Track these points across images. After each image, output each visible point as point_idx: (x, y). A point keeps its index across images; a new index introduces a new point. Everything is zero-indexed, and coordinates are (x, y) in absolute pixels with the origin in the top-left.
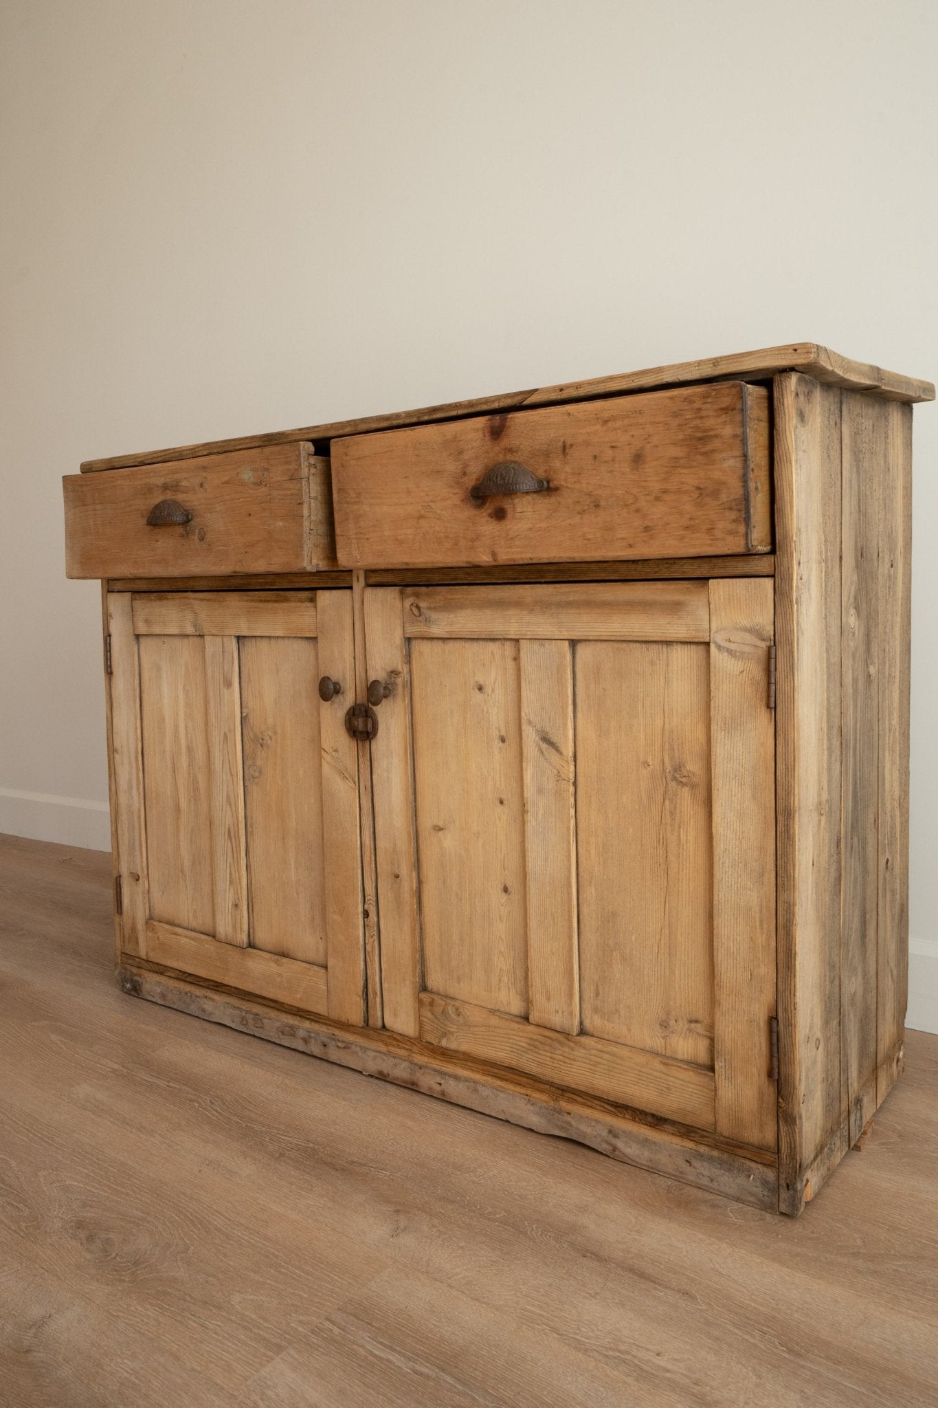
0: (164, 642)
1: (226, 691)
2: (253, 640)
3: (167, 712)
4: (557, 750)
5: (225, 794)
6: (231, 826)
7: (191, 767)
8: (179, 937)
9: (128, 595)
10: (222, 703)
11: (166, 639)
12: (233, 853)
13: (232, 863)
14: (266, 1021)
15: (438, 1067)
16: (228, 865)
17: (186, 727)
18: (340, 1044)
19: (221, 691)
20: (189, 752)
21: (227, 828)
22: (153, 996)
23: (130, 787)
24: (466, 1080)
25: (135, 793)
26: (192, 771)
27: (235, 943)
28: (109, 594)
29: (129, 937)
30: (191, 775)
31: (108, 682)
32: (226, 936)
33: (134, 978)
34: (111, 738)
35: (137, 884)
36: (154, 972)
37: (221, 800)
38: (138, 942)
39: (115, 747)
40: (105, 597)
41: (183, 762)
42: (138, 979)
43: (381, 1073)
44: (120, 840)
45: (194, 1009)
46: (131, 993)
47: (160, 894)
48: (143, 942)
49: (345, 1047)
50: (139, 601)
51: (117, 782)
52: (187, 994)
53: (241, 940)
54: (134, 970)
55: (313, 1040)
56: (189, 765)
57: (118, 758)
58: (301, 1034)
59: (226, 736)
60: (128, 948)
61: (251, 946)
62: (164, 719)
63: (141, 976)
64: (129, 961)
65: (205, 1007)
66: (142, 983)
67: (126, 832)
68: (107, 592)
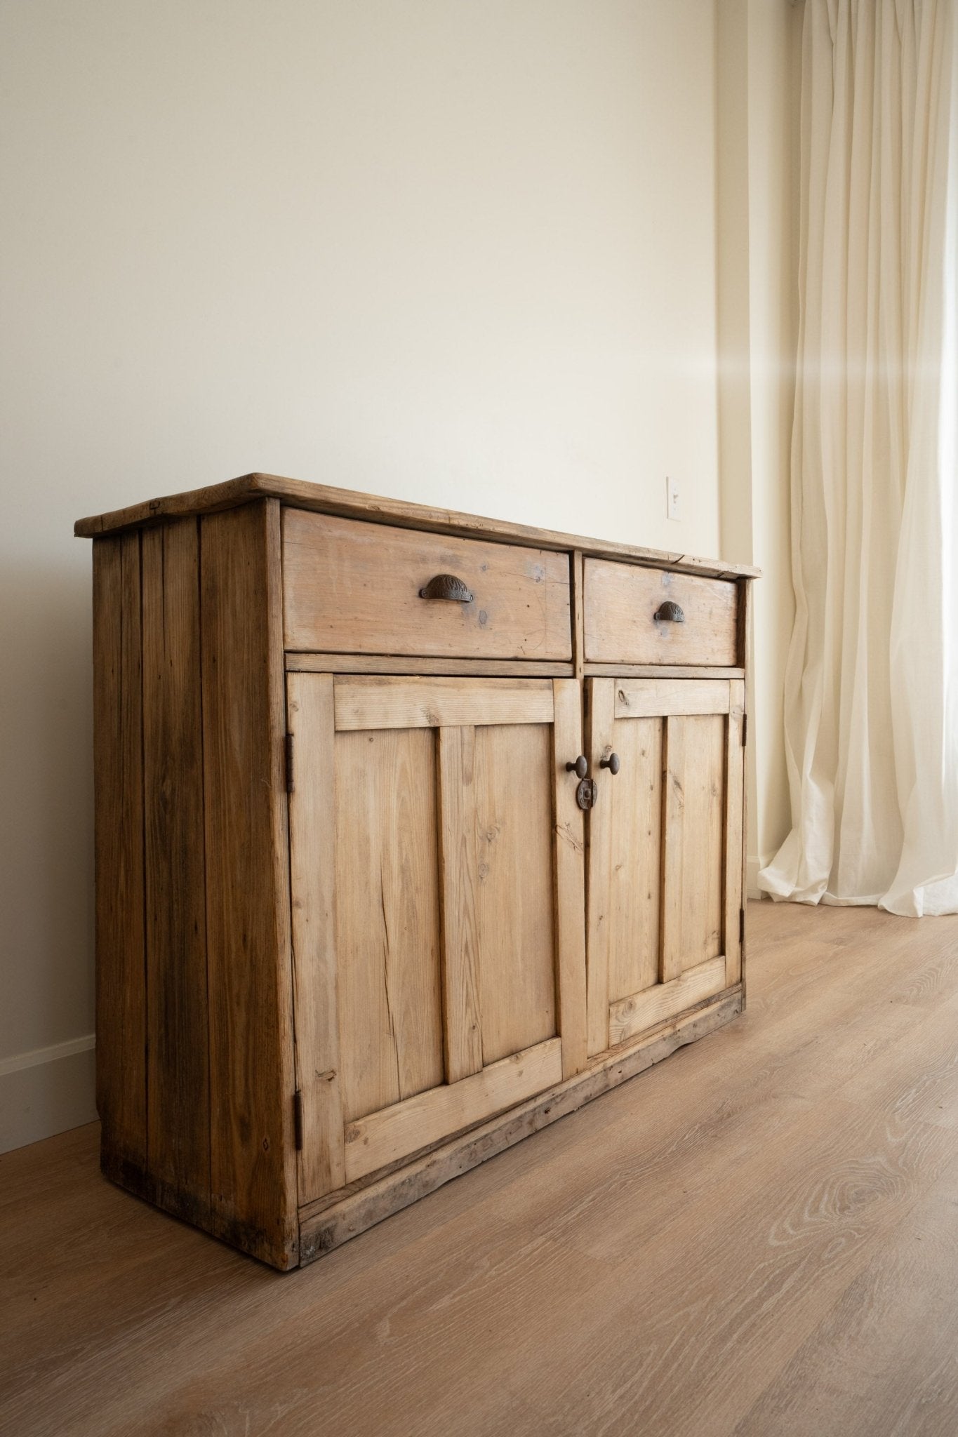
0: (371, 740)
1: (465, 788)
2: (485, 729)
3: (374, 831)
4: (680, 788)
5: (462, 903)
6: (469, 939)
8: (397, 1117)
9: (330, 677)
10: (461, 801)
11: (374, 736)
12: (470, 969)
13: (469, 982)
14: (494, 1136)
15: (619, 1060)
16: (465, 985)
17: (400, 843)
18: (558, 1100)
19: (460, 787)
20: (403, 872)
21: (464, 943)
22: (353, 1230)
23: (322, 948)
24: (634, 1054)
25: (330, 955)
26: (406, 896)
27: (472, 1072)
28: (290, 675)
29: (314, 1174)
30: (406, 902)
31: (285, 804)
32: (462, 1072)
33: (323, 1228)
34: (287, 888)
35: (330, 1085)
36: (356, 1193)
37: (457, 914)
38: (329, 1171)
39: (294, 900)
40: (282, 678)
41: (394, 889)
42: (329, 1225)
43: (586, 1098)
44: (300, 1036)
45: (413, 1193)
46: (314, 1258)
47: (357, 1080)
48: (338, 1165)
49: (562, 1099)
50: (347, 686)
51: (296, 952)
52: (403, 1183)
53: (478, 1062)
54: (323, 1217)
55: (537, 1116)
56: (402, 891)
57: (300, 914)
58: (527, 1119)
59: (464, 839)
60: (312, 1192)
61: (484, 1065)
62: (367, 840)
63: (334, 1217)
64: (314, 1211)
65: (427, 1179)
66: (336, 1226)
67: (313, 1020)
68: (286, 672)
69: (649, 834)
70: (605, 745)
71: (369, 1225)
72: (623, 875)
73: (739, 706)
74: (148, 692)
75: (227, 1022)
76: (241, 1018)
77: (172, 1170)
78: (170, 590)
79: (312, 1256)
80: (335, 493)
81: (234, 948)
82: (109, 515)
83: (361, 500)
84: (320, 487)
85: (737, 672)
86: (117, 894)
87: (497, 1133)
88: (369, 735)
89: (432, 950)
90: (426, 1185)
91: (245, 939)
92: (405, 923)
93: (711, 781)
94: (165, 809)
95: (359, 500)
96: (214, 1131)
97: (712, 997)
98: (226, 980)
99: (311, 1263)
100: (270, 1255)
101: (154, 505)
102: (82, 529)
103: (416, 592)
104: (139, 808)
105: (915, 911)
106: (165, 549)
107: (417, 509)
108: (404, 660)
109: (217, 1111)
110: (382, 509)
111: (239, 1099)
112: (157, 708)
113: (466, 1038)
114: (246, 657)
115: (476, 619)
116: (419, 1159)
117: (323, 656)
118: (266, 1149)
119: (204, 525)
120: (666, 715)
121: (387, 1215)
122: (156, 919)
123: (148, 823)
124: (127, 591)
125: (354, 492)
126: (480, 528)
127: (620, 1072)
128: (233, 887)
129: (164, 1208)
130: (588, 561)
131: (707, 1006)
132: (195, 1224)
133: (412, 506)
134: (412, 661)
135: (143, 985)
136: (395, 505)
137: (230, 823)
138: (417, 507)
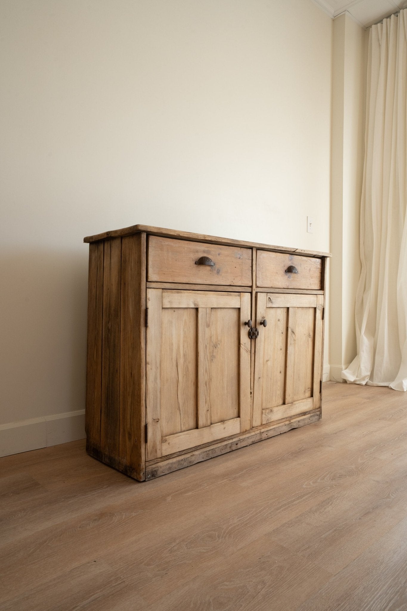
0: (174, 311)
1: (207, 329)
2: (215, 309)
3: (175, 341)
5: (205, 368)
6: (207, 381)
7: (185, 363)
8: (180, 437)
9: (161, 290)
10: (205, 333)
11: (176, 310)
12: (207, 391)
13: (207, 395)
14: (216, 450)
15: (266, 430)
16: (205, 396)
17: (183, 346)
18: (241, 441)
19: (205, 328)
20: (184, 356)
21: (205, 381)
22: (164, 472)
23: (156, 379)
24: (273, 429)
25: (158, 381)
26: (185, 364)
27: (207, 426)
28: (147, 289)
29: (151, 452)
30: (185, 366)
31: (145, 331)
32: (203, 425)
33: (154, 470)
34: (145, 358)
35: (157, 424)
36: (165, 460)
37: (203, 371)
38: (156, 451)
39: (147, 362)
40: (145, 290)
41: (181, 361)
42: (156, 469)
43: (253, 442)
44: (148, 406)
45: (186, 464)
46: (150, 479)
47: (166, 423)
48: (159, 450)
49: (243, 441)
50: (166, 293)
51: (147, 378)
52: (182, 460)
53: (209, 423)
54: (154, 466)
55: (233, 445)
56: (184, 362)
57: (149, 367)
58: (229, 446)
59: (206, 346)
60: (150, 457)
61: (211, 424)
62: (172, 344)
63: (157, 467)
64: (151, 464)
65: (191, 460)
66: (158, 470)
67: (152, 401)
68: (146, 288)
69: (281, 350)
70: (262, 317)
71: (169, 472)
72: (269, 363)
73: (321, 305)
74: (105, 294)
75: (125, 401)
76: (129, 400)
77: (108, 450)
78: (112, 261)
79: (150, 478)
80: (165, 230)
81: (128, 377)
82: (94, 236)
83: (173, 232)
84: (160, 228)
85: (321, 292)
86: (93, 360)
87: (217, 449)
88: (174, 309)
89: (194, 383)
90: (190, 462)
91: (131, 373)
92: (185, 373)
93: (309, 332)
94: (109, 332)
95: (172, 232)
96: (121, 437)
97: (307, 412)
98: (126, 388)
99: (149, 480)
100: (136, 476)
101: (108, 233)
102: (86, 240)
103: (194, 262)
104: (101, 332)
105: (403, 389)
106: (111, 248)
107: (194, 235)
108: (188, 285)
109: (121, 430)
110: (181, 235)
111: (128, 426)
112: (107, 299)
113: (205, 414)
114: (134, 283)
115: (215, 272)
116: (188, 453)
117: (159, 283)
118: (136, 442)
119: (123, 240)
120: (288, 307)
121: (176, 470)
122: (105, 368)
123: (103, 337)
124: (99, 261)
125: (171, 229)
126: (216, 240)
127: (267, 434)
128: (128, 357)
129: (105, 462)
130: (258, 251)
131: (304, 415)
132: (114, 467)
133: (191, 234)
134: (191, 285)
135: (100, 390)
136: (185, 233)
137: (128, 337)
138: (193, 234)
